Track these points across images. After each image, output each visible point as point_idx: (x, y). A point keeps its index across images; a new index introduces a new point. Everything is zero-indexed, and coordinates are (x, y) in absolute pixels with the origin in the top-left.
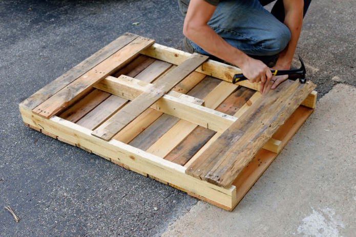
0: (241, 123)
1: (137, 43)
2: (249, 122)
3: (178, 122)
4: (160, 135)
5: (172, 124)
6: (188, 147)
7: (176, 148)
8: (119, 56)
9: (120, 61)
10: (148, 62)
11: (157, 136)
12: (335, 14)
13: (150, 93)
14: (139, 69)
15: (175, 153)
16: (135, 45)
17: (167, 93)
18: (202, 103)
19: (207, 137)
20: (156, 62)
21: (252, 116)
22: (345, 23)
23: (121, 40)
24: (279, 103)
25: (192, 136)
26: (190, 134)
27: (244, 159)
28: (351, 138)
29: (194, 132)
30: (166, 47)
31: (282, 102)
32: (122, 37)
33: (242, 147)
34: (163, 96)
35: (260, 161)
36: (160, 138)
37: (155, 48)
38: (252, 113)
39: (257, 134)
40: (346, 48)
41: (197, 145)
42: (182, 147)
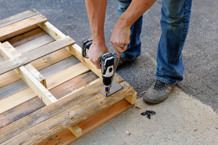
0: (55, 106)
1: (34, 19)
2: (61, 107)
3: (26, 88)
4: (6, 97)
5: (20, 90)
6: (17, 113)
7: (8, 110)
8: (15, 26)
9: (12, 30)
10: (40, 34)
11: (3, 96)
12: (207, 22)
13: (12, 62)
14: (30, 38)
15: (5, 115)
16: (32, 20)
17: (24, 65)
18: (42, 80)
19: (37, 108)
20: (46, 35)
21: (67, 103)
22: (209, 31)
23: (26, 14)
24: (94, 99)
25: (26, 104)
26: (26, 102)
27: (33, 142)
28: (148, 138)
29: (30, 101)
30: (53, 26)
31: (97, 99)
32: (28, 12)
33: (38, 131)
34: (20, 66)
35: (60, 141)
36: (4, 98)
37: (46, 25)
38: (70, 99)
39: (57, 122)
40: (197, 53)
41: (24, 113)
42: (13, 111)
